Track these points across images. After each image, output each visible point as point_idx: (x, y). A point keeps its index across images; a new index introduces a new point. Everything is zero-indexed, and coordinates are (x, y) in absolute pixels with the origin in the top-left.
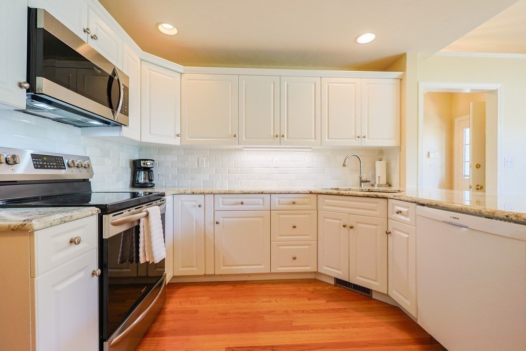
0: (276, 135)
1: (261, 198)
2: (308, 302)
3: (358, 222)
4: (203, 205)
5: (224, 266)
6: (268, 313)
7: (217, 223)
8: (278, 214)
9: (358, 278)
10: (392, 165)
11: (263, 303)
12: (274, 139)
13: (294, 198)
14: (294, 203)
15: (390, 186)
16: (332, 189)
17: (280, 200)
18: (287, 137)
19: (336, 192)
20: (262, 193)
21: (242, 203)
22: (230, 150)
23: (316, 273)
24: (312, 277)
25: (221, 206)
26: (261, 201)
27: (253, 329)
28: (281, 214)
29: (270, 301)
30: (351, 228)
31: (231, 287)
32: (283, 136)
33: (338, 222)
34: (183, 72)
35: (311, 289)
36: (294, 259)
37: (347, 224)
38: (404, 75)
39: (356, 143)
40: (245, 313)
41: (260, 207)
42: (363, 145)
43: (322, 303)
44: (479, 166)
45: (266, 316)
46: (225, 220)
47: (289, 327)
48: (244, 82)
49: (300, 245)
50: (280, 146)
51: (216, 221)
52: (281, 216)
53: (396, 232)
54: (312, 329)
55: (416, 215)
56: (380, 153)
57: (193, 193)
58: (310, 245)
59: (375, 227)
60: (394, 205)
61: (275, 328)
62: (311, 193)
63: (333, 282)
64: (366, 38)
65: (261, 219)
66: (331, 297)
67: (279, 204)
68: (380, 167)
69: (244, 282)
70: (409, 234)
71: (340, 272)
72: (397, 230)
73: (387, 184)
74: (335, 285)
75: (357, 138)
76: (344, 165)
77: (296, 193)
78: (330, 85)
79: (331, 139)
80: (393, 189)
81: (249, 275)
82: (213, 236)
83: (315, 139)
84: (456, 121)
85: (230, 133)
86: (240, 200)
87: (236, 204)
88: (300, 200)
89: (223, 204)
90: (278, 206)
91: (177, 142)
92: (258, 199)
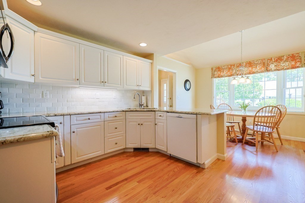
0: (102, 81)
1: (99, 115)
2: (127, 160)
3: (144, 122)
4: (62, 122)
5: (78, 157)
6: (114, 170)
7: (74, 132)
8: (108, 123)
9: (144, 145)
10: (149, 98)
11: (108, 168)
12: (101, 83)
13: (116, 114)
14: (116, 116)
15: (148, 107)
16: (127, 109)
17: (109, 115)
18: (108, 83)
19: (135, 110)
20: (100, 113)
21: (89, 119)
22: (69, 88)
23: (126, 148)
24: (122, 151)
25: (75, 122)
26: (99, 116)
27: (112, 178)
28: (109, 123)
29: (111, 166)
30: (142, 124)
31: (84, 168)
32: (106, 82)
33: (136, 123)
34: (36, 31)
35: (125, 156)
36: (116, 144)
37: (140, 123)
38: (153, 62)
39: (137, 88)
40: (103, 174)
41: (99, 120)
42: (140, 89)
43: (133, 159)
44: (171, 99)
45: (114, 171)
46: (78, 130)
47: (126, 171)
48: (83, 48)
49: (115, 138)
50: (104, 87)
51: (72, 131)
52: (109, 124)
53: (159, 123)
54: (136, 168)
55: (167, 116)
56: (143, 92)
57: (56, 115)
58: (123, 136)
59: (150, 123)
60: (158, 113)
61: (121, 173)
62: (123, 111)
63: (132, 150)
64: (143, 45)
65: (99, 127)
66: (135, 156)
67: (109, 117)
68: (144, 98)
69: (90, 163)
70: (163, 123)
71: (137, 145)
72: (159, 122)
73: (146, 106)
74: (134, 151)
75: (137, 86)
76: (134, 98)
77: (117, 112)
78: (127, 60)
79: (127, 85)
80: (149, 108)
81: (91, 159)
82: (70, 140)
83: (121, 85)
84: (162, 80)
85: (74, 78)
86: (88, 117)
87: (85, 120)
88: (120, 115)
89: (77, 120)
90: (108, 119)
91: (32, 80)
92: (98, 116)
